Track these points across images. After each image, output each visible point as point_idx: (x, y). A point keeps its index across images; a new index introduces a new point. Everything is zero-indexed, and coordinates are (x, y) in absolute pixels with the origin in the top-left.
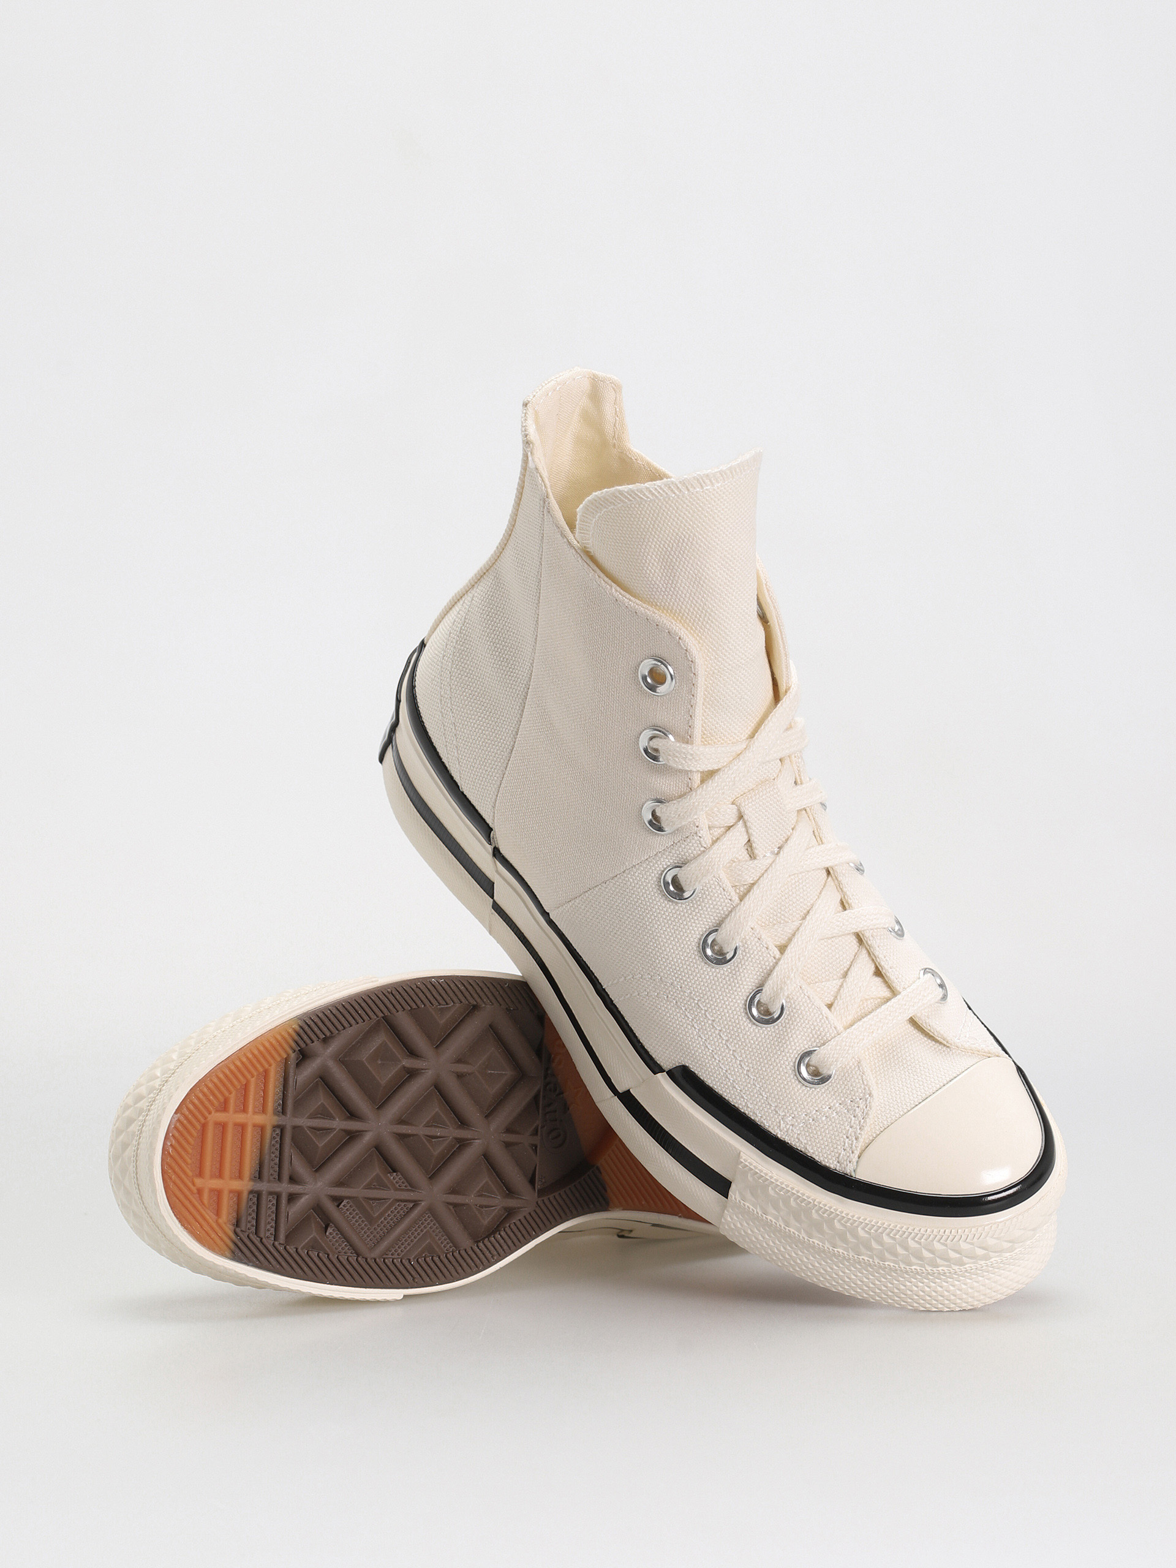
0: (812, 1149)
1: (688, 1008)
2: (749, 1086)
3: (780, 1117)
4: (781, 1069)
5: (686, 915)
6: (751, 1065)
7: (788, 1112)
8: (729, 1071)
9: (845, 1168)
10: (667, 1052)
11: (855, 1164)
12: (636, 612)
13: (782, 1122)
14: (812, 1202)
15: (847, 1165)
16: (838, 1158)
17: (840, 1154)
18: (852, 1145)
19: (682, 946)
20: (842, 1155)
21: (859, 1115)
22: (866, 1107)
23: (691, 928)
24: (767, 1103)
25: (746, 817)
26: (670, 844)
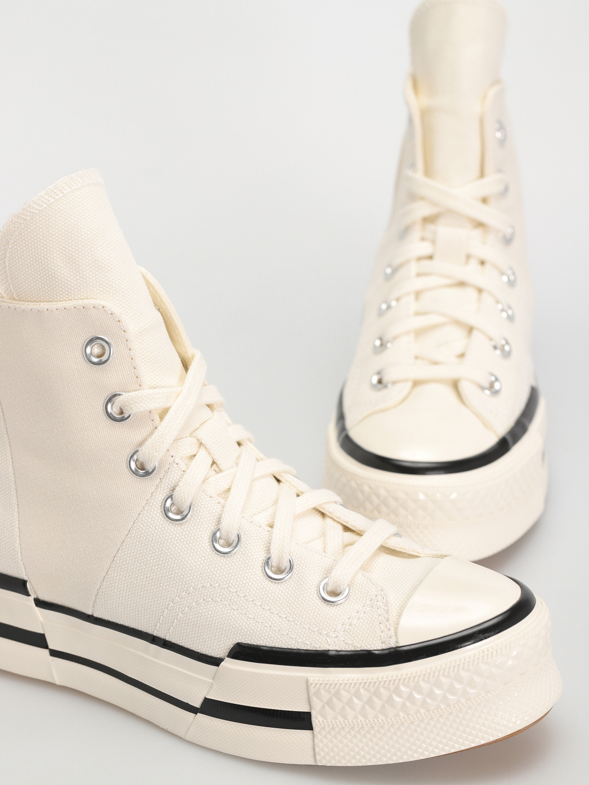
0: (359, 644)
1: (222, 597)
2: (292, 627)
3: (325, 636)
4: (309, 602)
5: (192, 528)
6: (286, 612)
7: (329, 629)
8: (272, 626)
9: (389, 643)
10: (221, 643)
11: (394, 637)
12: (65, 308)
13: (327, 638)
14: (377, 680)
15: (389, 641)
16: (381, 639)
17: (381, 636)
18: (386, 625)
19: (198, 553)
20: (382, 636)
21: (381, 605)
22: (383, 599)
23: (199, 536)
24: (311, 632)
25: (203, 442)
26: (158, 482)
